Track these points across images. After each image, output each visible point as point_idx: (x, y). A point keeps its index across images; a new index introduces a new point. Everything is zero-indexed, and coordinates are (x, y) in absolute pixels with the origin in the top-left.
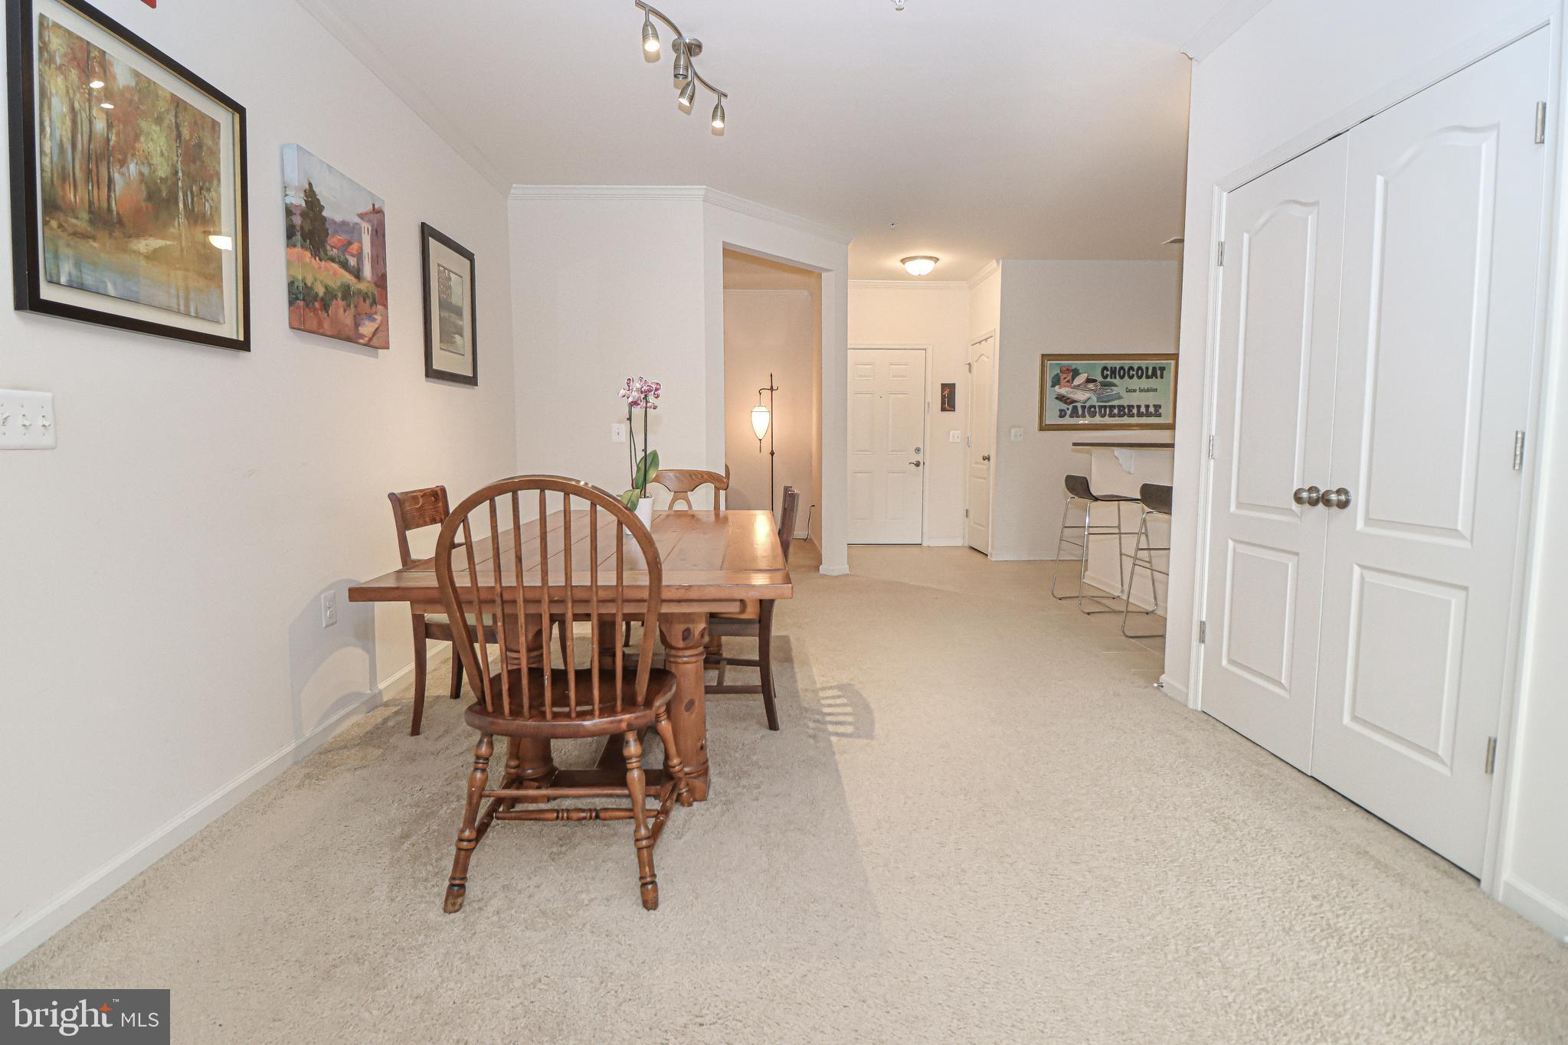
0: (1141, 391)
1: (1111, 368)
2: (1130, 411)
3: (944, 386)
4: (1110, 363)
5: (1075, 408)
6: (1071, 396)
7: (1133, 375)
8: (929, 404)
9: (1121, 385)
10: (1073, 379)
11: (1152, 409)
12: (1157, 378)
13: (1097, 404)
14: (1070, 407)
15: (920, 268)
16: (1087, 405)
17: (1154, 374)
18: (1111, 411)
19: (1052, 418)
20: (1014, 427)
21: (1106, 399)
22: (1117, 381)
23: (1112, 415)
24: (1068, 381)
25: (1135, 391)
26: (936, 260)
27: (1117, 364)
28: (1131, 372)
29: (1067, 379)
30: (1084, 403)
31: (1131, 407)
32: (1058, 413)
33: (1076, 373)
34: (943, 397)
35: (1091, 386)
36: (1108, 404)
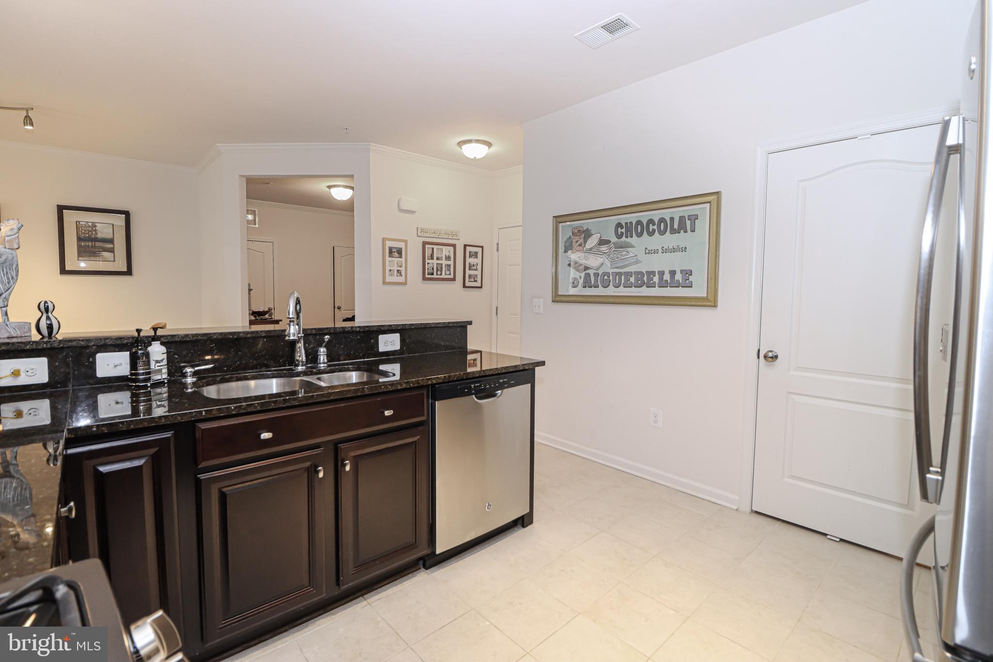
0: (665, 251)
1: (626, 223)
2: (650, 279)
4: (624, 219)
5: (588, 275)
6: (584, 261)
7: (654, 230)
9: (641, 244)
10: (585, 242)
11: (678, 277)
12: (686, 232)
13: (611, 271)
14: (583, 275)
16: (600, 272)
17: (682, 227)
18: (627, 280)
19: (565, 288)
21: (620, 265)
22: (634, 240)
23: (628, 285)
24: (580, 245)
25: (656, 252)
27: (633, 218)
28: (651, 227)
29: (579, 243)
30: (597, 269)
31: (651, 273)
32: (572, 282)
33: (587, 234)
35: (604, 248)
36: (623, 271)
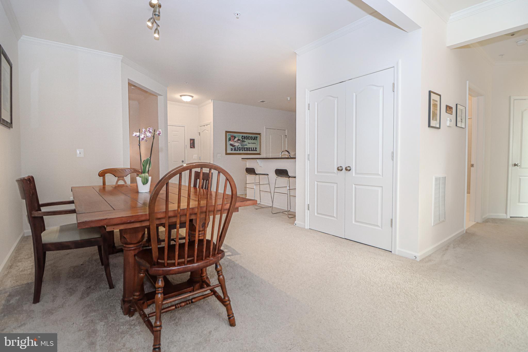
0: (252, 143)
3: (191, 140)
5: (235, 148)
6: (234, 144)
8: (186, 145)
9: (247, 141)
10: (234, 139)
11: (254, 149)
14: (234, 148)
15: (187, 99)
16: (238, 147)
17: (255, 139)
18: (244, 149)
19: (229, 151)
20: (218, 153)
21: (243, 146)
22: (246, 140)
23: (245, 150)
25: (250, 143)
26: (192, 97)
27: (245, 135)
28: (249, 138)
30: (238, 146)
31: (249, 148)
32: (231, 150)
33: (235, 137)
34: (191, 143)
35: (239, 141)
36: (244, 147)
